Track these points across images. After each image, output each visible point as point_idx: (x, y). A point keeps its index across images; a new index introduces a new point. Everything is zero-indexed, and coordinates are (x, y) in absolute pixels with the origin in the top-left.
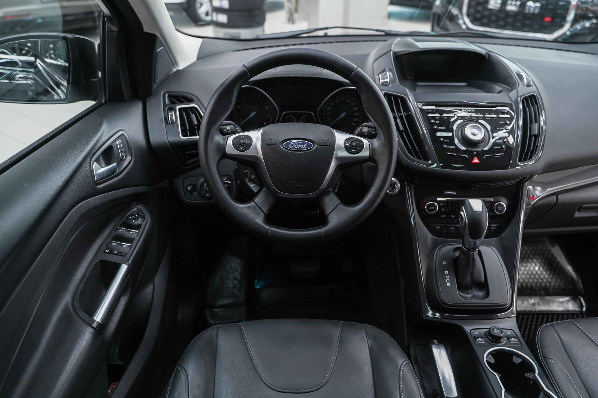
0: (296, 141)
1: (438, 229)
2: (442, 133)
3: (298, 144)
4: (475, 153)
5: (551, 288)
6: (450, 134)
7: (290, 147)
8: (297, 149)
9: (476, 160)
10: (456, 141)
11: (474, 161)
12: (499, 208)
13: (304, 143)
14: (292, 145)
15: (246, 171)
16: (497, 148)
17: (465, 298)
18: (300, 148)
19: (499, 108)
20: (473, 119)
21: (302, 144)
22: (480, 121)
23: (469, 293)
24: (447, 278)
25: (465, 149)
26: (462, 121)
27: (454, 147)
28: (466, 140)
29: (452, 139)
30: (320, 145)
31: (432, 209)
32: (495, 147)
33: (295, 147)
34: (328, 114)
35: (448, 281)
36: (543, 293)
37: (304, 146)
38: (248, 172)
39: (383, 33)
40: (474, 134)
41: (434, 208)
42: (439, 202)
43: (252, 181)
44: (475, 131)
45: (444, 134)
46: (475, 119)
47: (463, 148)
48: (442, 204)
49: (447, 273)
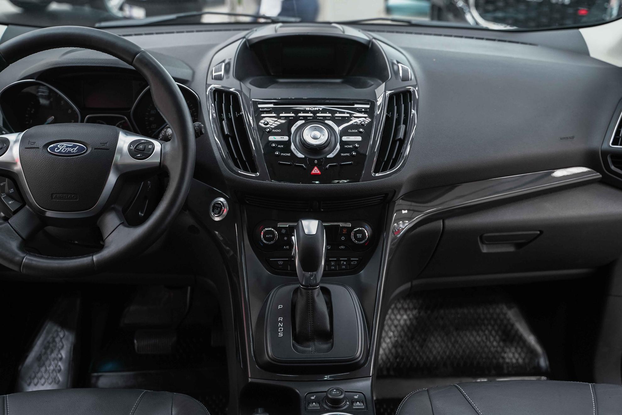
0: (65, 144)
1: (281, 265)
2: (275, 137)
3: (67, 147)
4: (316, 161)
5: (505, 366)
6: (286, 138)
7: (56, 151)
8: (65, 153)
9: (316, 171)
10: (293, 147)
11: (313, 172)
12: (358, 235)
13: (74, 146)
14: (59, 149)
15: (2, 184)
16: (345, 155)
17: (303, 352)
18: (70, 152)
19: (356, 106)
20: (318, 119)
21: (72, 147)
22: (326, 122)
23: (309, 347)
24: (280, 327)
25: (303, 156)
26: (303, 121)
27: (289, 155)
28: (305, 146)
29: (288, 144)
30: (95, 149)
31: (270, 238)
32: (342, 154)
33: (62, 150)
34: (151, 119)
35: (281, 329)
36: (493, 372)
37: (75, 150)
38: (4, 185)
39: (269, 21)
40: (315, 138)
41: (272, 236)
42: (279, 230)
43: (10, 196)
44: (317, 134)
45: (278, 138)
46: (320, 119)
47: (300, 155)
48: (283, 231)
49: (281, 320)
